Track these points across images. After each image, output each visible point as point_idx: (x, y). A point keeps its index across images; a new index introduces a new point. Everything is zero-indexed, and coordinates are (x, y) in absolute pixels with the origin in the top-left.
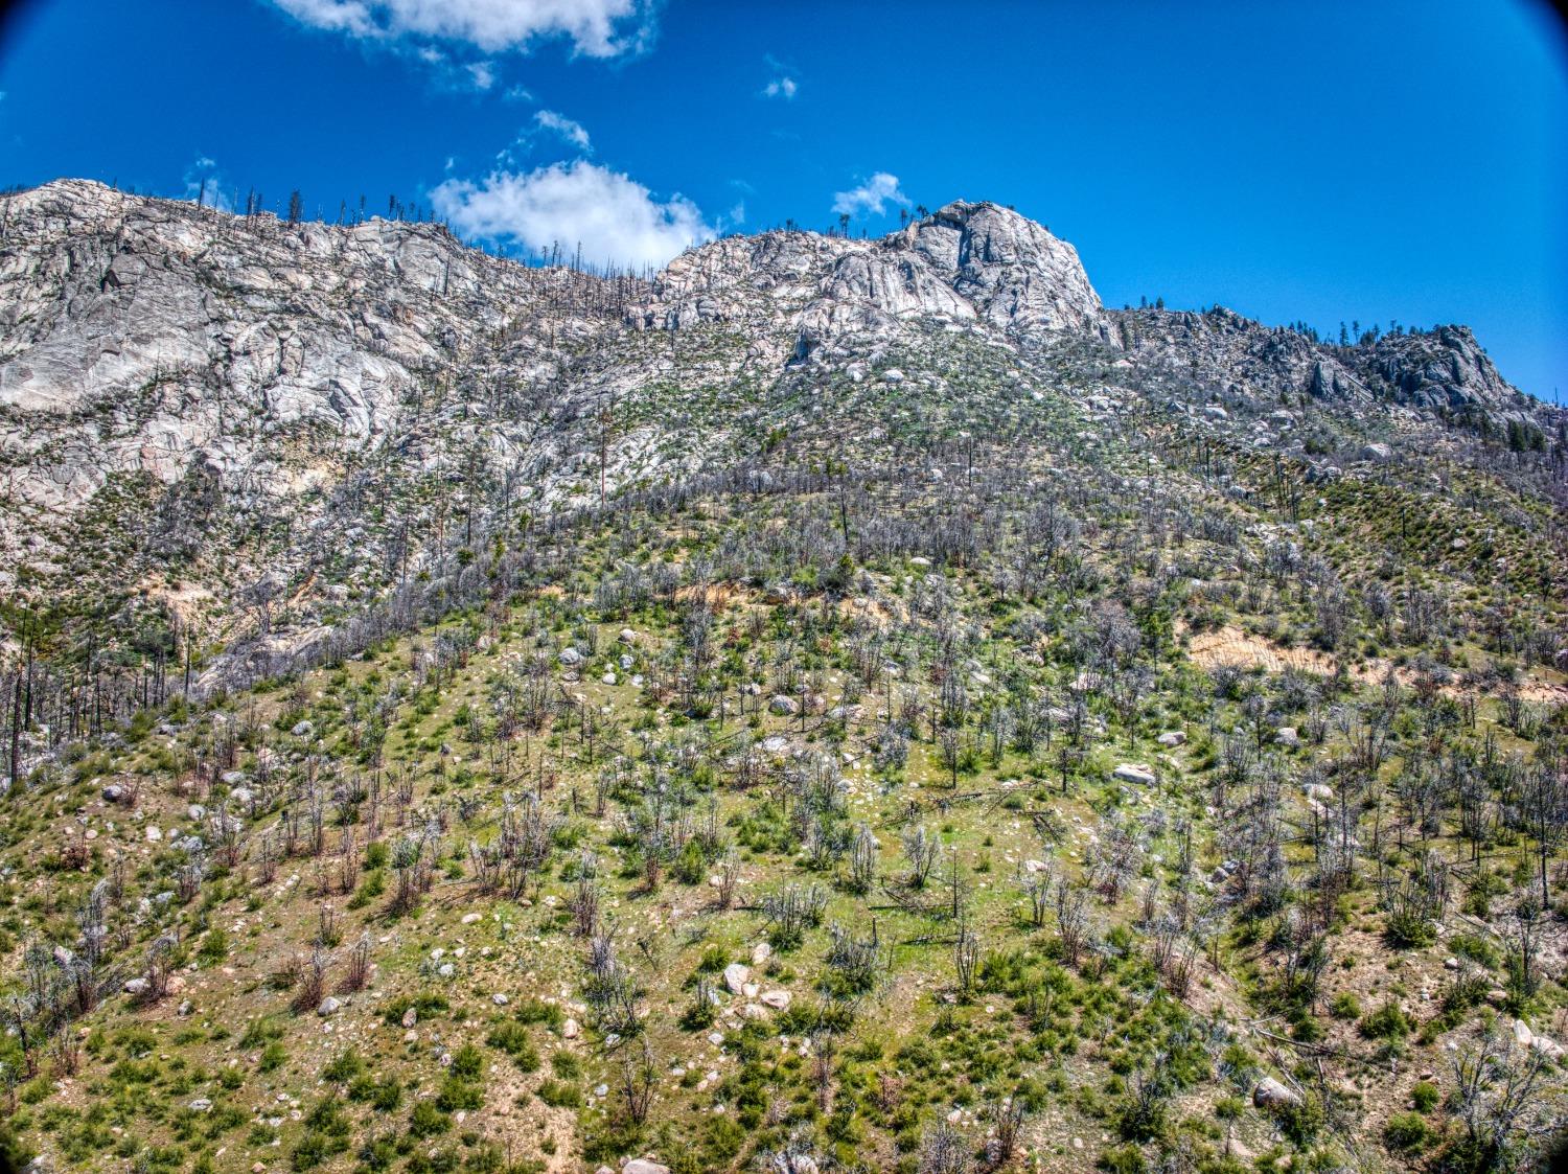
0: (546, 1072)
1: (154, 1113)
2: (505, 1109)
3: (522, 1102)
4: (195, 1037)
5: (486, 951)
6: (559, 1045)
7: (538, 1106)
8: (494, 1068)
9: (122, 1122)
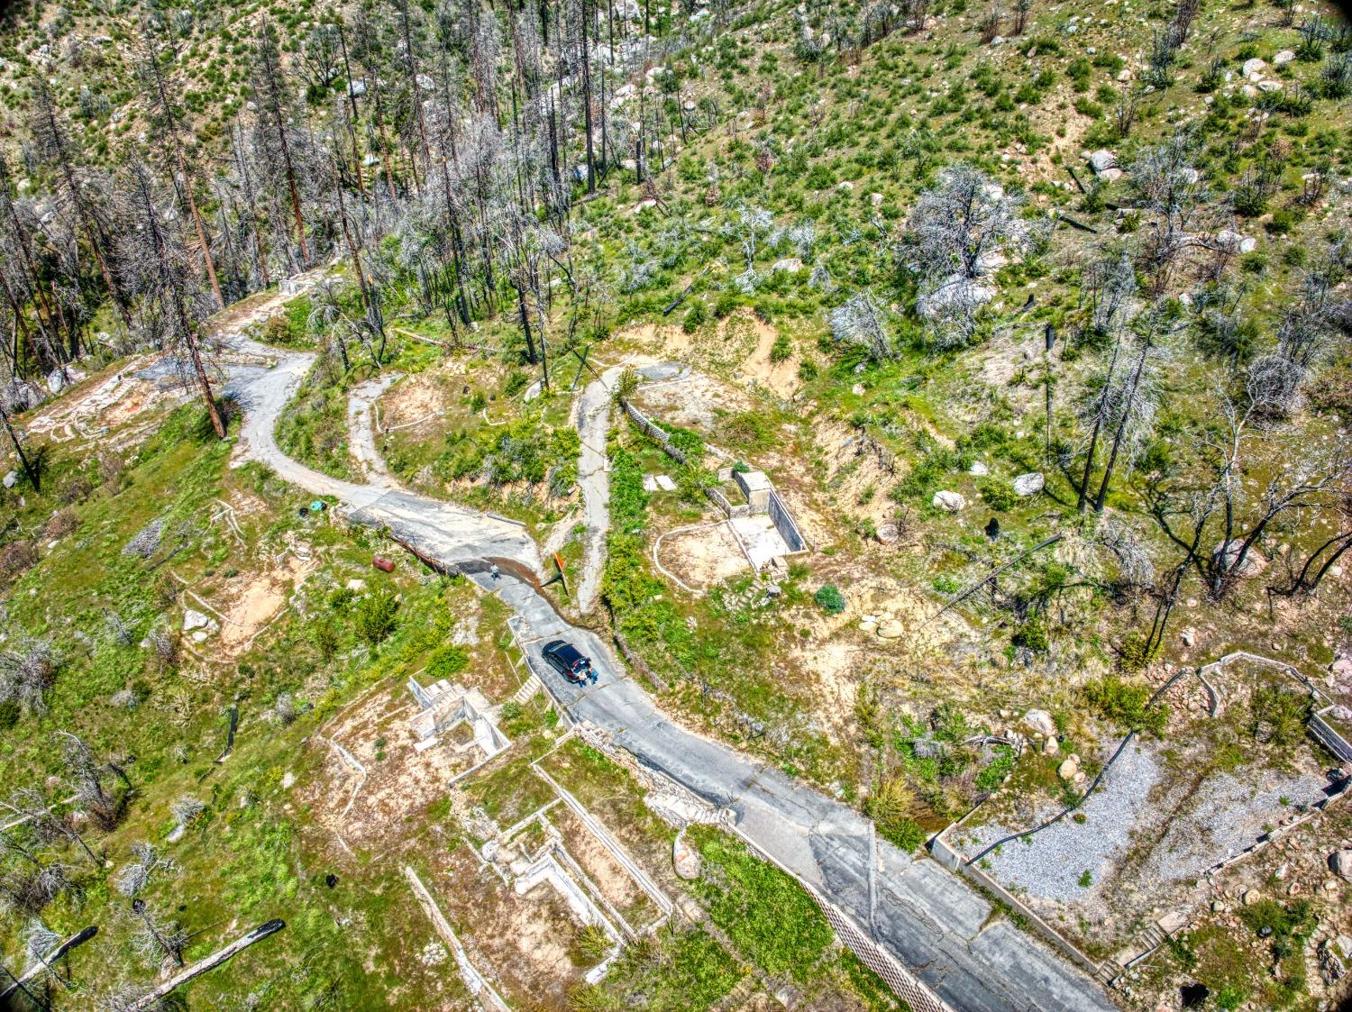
0: (1090, 96)
1: (886, 85)
2: (1049, 108)
3: (1062, 107)
4: (926, 51)
5: (1103, 21)
6: (1110, 83)
7: (1071, 110)
8: (1059, 87)
9: (869, 87)
